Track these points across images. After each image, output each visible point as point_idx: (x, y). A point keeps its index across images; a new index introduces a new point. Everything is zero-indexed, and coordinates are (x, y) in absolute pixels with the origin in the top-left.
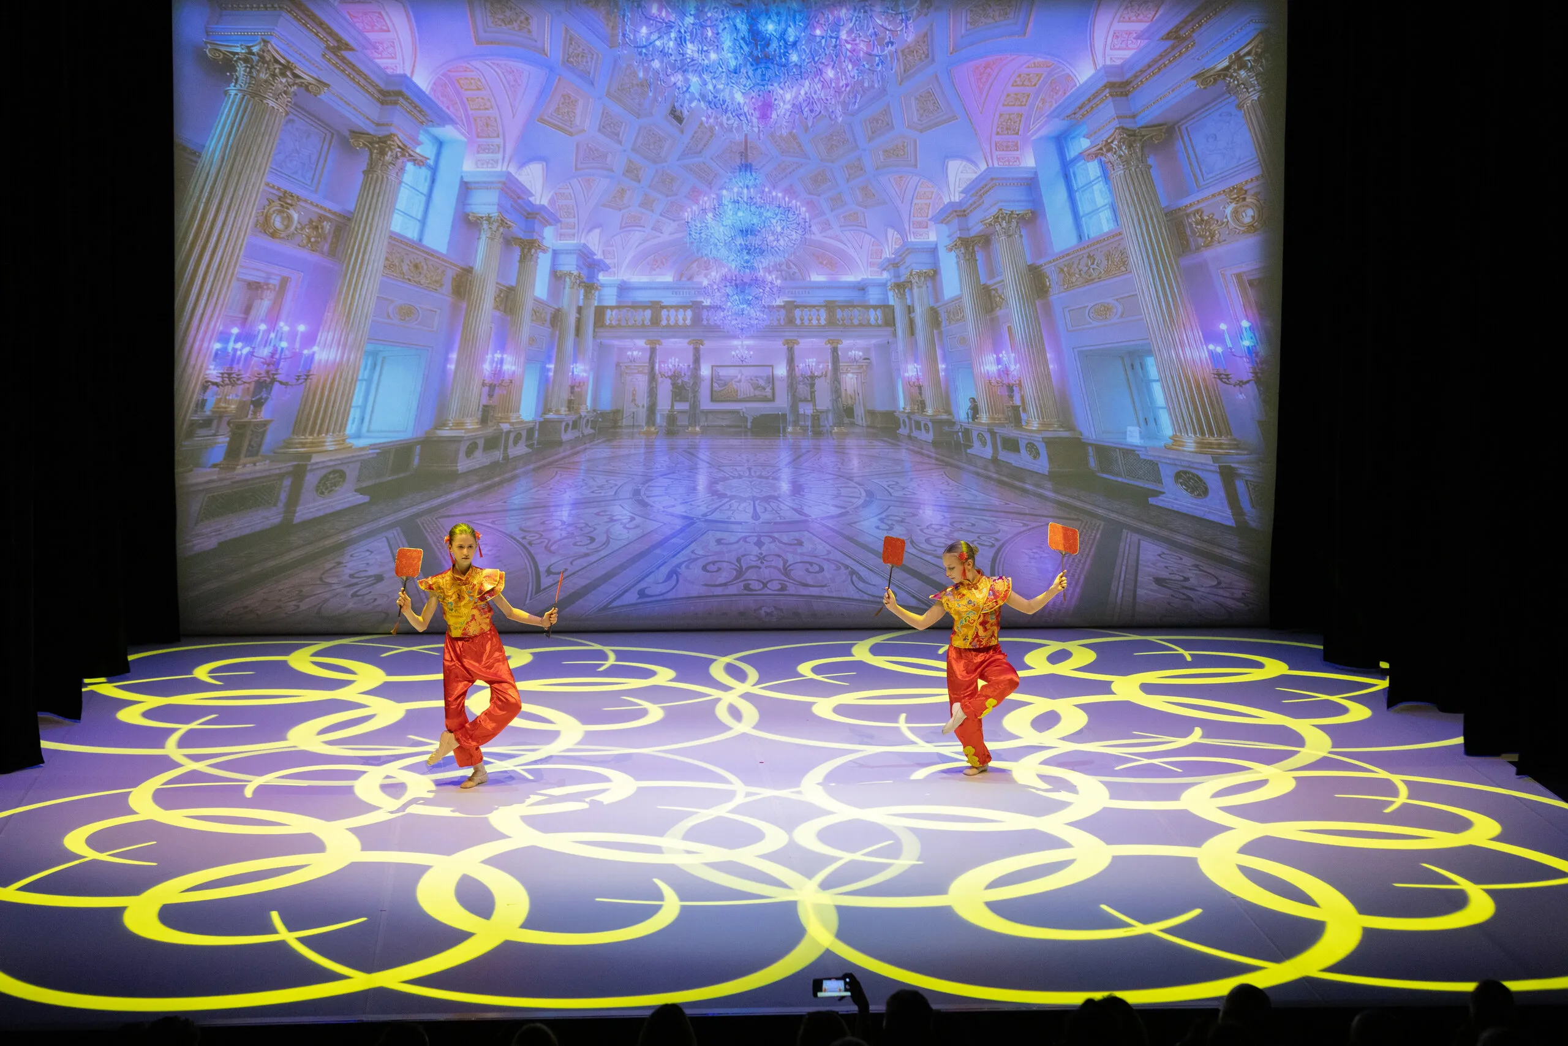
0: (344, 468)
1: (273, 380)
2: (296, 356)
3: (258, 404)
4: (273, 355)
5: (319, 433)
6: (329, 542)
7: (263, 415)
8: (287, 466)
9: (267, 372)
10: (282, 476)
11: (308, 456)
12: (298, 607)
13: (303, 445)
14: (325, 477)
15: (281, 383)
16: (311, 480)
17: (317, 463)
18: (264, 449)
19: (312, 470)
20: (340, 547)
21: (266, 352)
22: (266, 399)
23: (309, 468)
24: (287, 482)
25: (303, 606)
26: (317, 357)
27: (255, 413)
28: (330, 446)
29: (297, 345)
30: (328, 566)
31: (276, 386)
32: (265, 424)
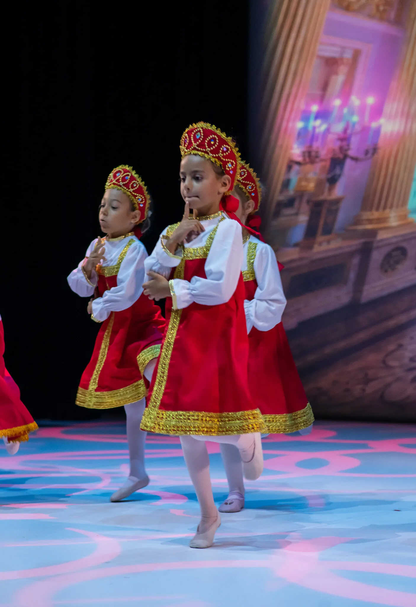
0: (404, 245)
1: (346, 156)
2: (365, 130)
3: (333, 181)
4: (345, 130)
5: (385, 208)
6: (392, 323)
7: (338, 191)
8: (355, 243)
9: (341, 148)
10: (351, 254)
11: (373, 233)
12: (364, 390)
13: (370, 221)
14: (388, 256)
15: (353, 159)
16: (377, 256)
17: (382, 240)
18: (338, 225)
19: (378, 248)
20: (401, 329)
21: (339, 128)
22: (339, 176)
23: (375, 245)
24: (356, 261)
25: (370, 389)
26: (383, 130)
27: (330, 190)
28: (393, 222)
29: (367, 118)
30: (391, 347)
31: (348, 163)
32: (337, 201)
